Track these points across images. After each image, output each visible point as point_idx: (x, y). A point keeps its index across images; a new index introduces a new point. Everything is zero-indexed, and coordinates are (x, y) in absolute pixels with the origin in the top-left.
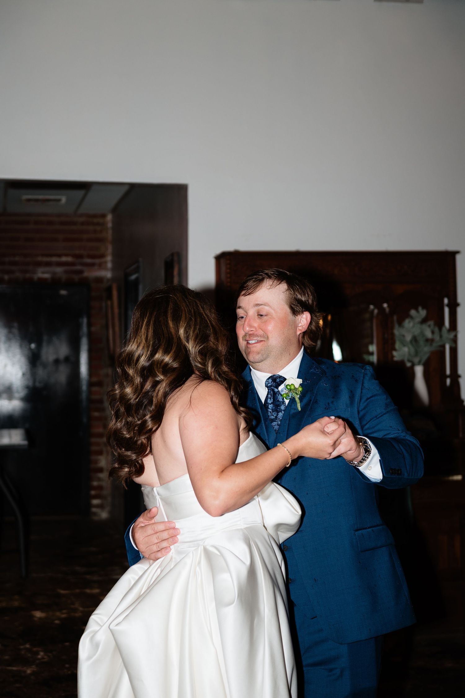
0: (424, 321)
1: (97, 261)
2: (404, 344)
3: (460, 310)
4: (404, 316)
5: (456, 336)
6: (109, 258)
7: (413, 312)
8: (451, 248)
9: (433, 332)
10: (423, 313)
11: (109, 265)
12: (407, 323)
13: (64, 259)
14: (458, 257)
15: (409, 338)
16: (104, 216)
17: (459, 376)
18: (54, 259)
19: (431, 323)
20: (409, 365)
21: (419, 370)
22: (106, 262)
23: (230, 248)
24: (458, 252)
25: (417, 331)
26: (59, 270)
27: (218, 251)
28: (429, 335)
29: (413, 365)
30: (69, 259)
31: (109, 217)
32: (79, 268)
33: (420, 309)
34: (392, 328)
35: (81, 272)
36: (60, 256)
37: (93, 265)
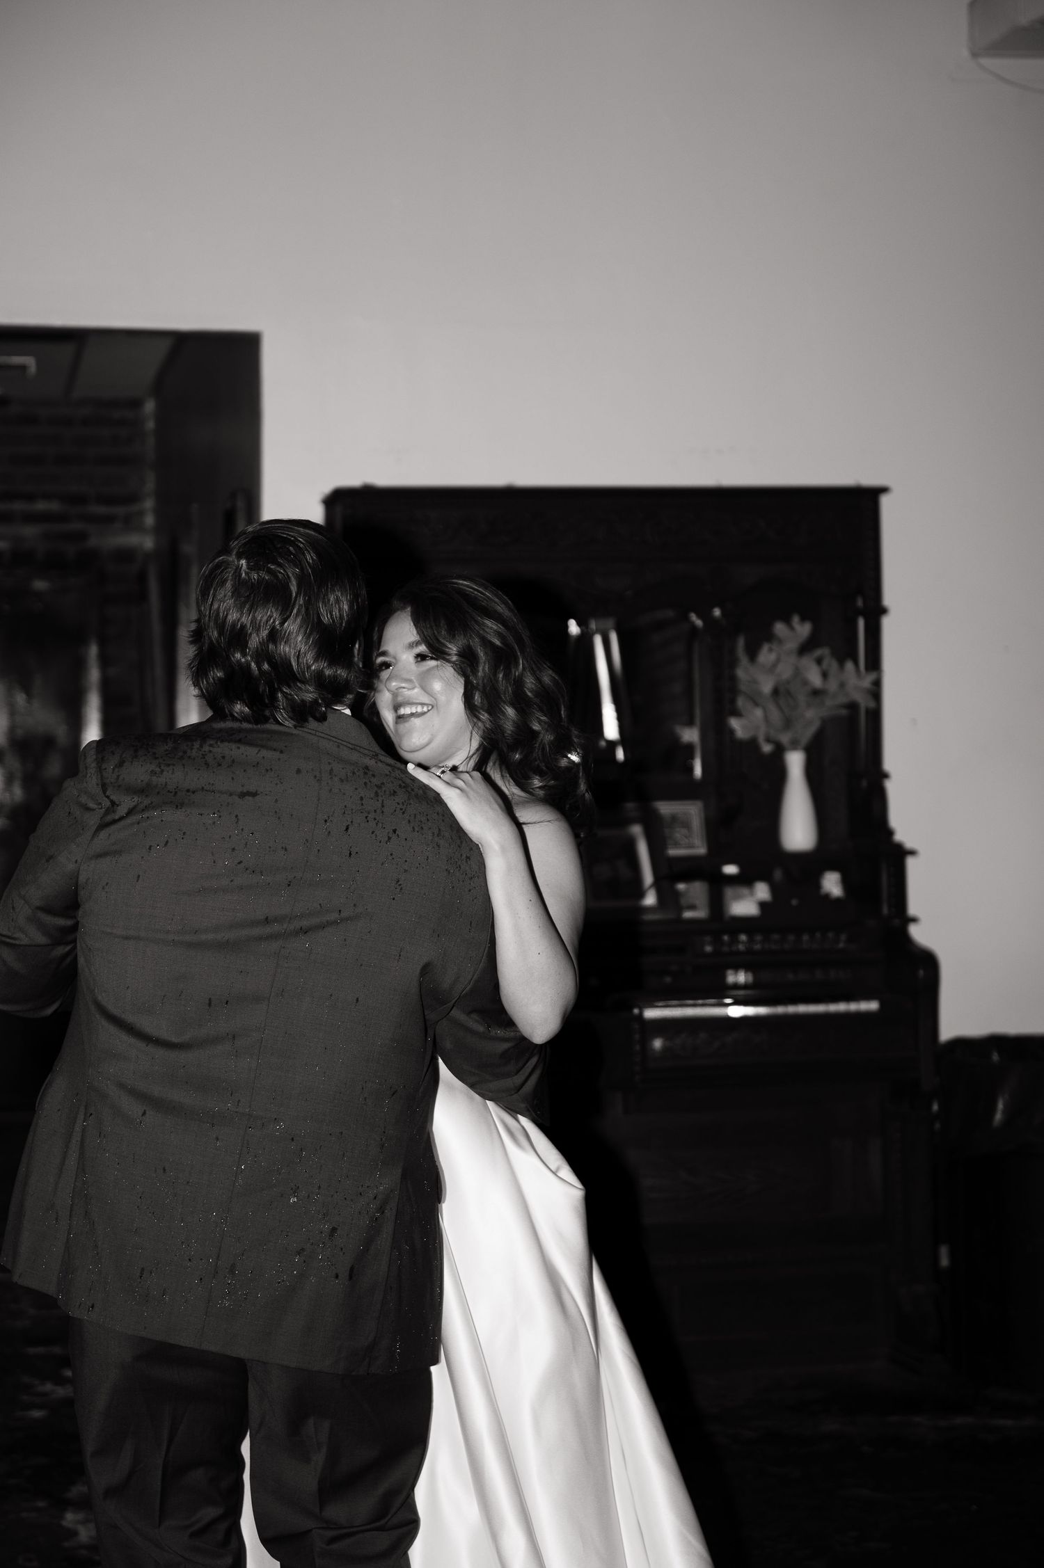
0: (805, 648)
1: (120, 510)
2: (755, 700)
3: (887, 623)
4: (760, 637)
5: (877, 684)
6: (149, 504)
7: (780, 628)
8: (868, 479)
9: (825, 675)
10: (804, 630)
11: (149, 520)
12: (766, 656)
13: (41, 506)
14: (885, 502)
15: (767, 687)
16: (136, 404)
17: (886, 776)
18: (18, 506)
19: (824, 651)
20: (767, 748)
21: (795, 762)
22: (141, 514)
23: (353, 479)
24: (884, 490)
25: (785, 671)
26: (29, 531)
27: (327, 488)
28: (815, 679)
29: (780, 751)
30: (54, 506)
31: (150, 406)
32: (76, 526)
33: (796, 620)
34: (734, 663)
35: (82, 536)
36: (30, 498)
37: (110, 519)
